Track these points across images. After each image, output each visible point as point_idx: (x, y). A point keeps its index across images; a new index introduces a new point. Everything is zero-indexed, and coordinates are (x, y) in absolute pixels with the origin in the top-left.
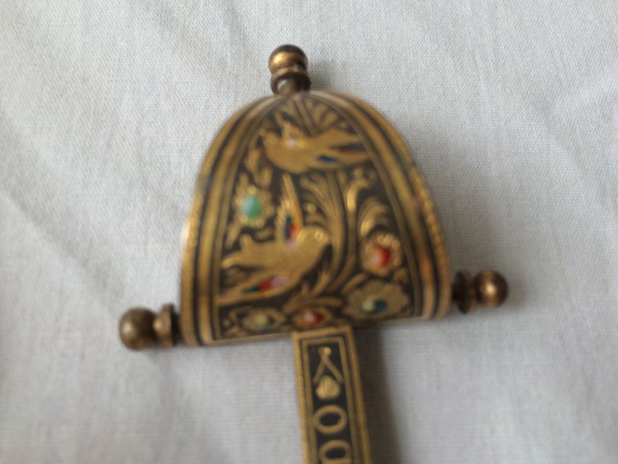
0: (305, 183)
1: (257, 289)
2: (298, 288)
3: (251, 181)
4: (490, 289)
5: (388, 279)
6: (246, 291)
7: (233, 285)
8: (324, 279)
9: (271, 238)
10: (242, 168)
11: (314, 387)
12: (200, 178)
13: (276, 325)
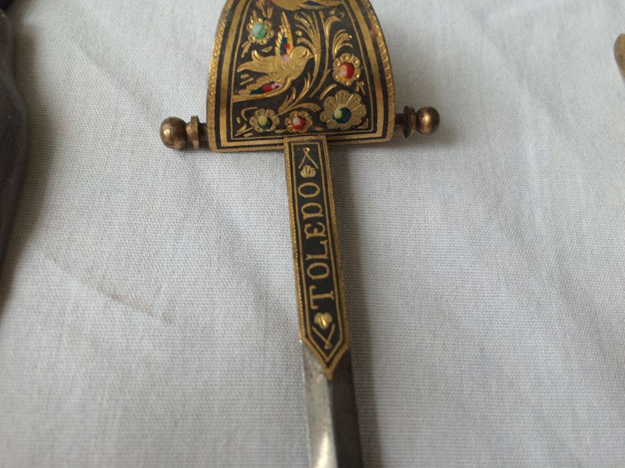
0: (296, 17)
1: (261, 91)
2: (289, 92)
3: (260, 15)
4: (427, 118)
5: (351, 89)
6: (253, 92)
7: (244, 87)
8: (308, 85)
9: (272, 53)
10: (253, 6)
11: (298, 171)
12: (224, 11)
13: (273, 128)
